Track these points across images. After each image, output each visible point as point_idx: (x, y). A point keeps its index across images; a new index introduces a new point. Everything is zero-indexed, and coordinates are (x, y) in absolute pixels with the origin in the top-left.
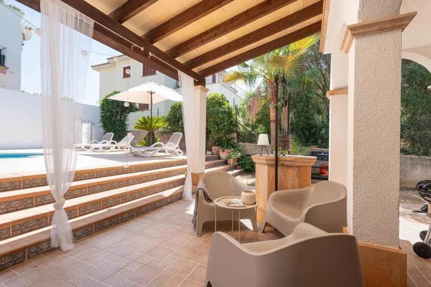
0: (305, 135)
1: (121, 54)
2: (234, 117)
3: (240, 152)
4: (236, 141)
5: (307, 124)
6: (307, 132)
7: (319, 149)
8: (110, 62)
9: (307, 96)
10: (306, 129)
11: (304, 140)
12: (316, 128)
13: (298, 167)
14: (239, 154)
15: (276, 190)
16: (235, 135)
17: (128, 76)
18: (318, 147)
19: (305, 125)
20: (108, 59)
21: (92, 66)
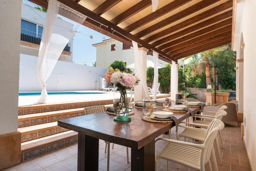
0: (225, 83)
1: (111, 38)
2: (184, 74)
3: (188, 92)
4: (185, 87)
5: (226, 78)
6: (226, 82)
7: (233, 91)
8: (104, 42)
9: (226, 63)
10: (225, 80)
11: (225, 86)
12: (231, 80)
13: (223, 96)
14: (188, 93)
15: (215, 103)
16: (184, 84)
17: (114, 50)
18: (233, 90)
19: (225, 78)
20: (103, 41)
21: (93, 45)
